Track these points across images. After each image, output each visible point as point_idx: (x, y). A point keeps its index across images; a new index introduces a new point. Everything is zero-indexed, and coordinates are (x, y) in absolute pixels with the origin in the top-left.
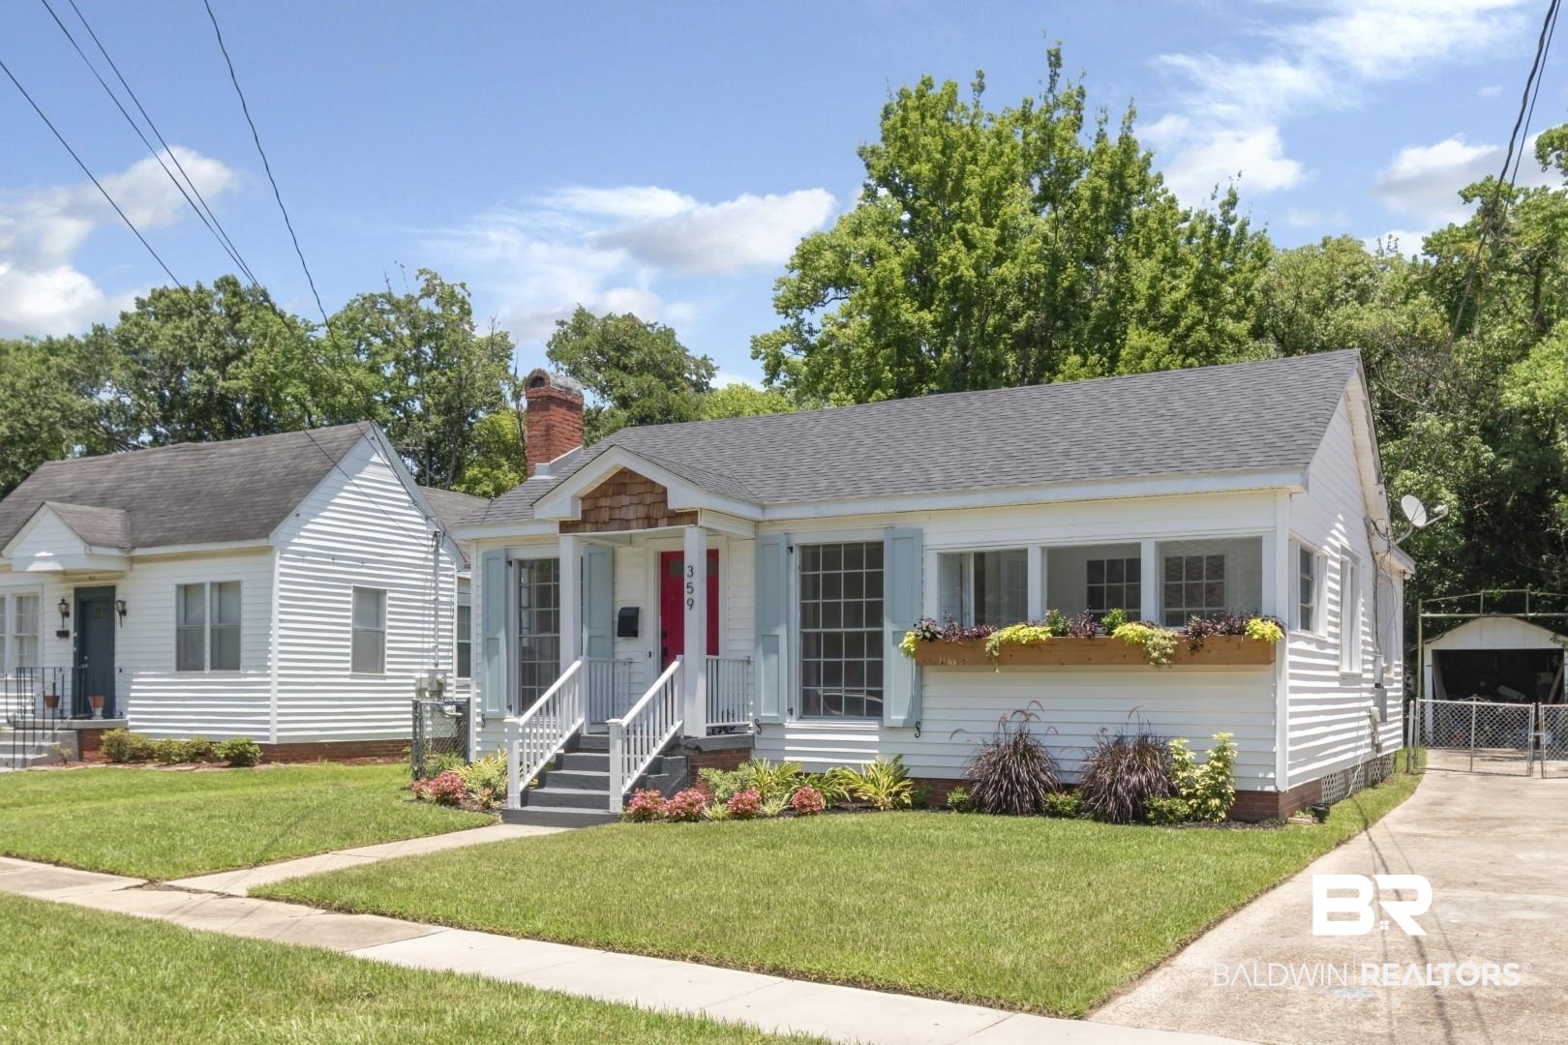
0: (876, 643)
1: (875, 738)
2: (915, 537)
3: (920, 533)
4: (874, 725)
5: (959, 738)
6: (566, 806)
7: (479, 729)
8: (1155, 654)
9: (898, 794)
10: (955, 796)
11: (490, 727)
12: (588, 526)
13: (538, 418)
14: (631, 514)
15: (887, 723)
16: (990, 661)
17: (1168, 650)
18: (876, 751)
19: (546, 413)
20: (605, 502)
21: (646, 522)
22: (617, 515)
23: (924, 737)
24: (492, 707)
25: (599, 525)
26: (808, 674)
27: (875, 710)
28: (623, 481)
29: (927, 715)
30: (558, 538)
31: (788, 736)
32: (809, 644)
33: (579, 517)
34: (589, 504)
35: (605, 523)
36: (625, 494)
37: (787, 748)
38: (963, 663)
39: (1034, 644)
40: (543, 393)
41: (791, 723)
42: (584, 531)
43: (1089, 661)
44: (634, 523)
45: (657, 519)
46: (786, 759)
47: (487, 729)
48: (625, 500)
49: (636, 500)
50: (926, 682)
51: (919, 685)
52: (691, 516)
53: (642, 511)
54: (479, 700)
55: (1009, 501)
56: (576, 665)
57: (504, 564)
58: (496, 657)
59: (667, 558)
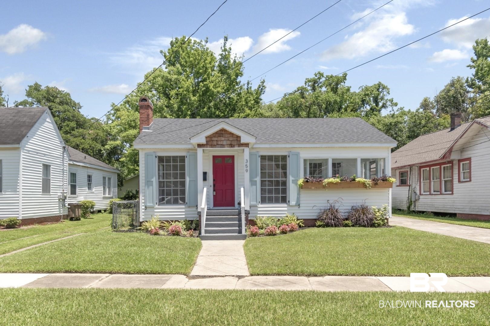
0: (284, 183)
1: (286, 209)
2: (297, 155)
3: (299, 153)
4: (285, 205)
5: (315, 208)
6: (220, 233)
7: (144, 211)
8: (368, 186)
9: (299, 224)
10: (318, 223)
11: (148, 210)
12: (208, 146)
13: (144, 112)
14: (225, 143)
15: (291, 204)
16: (324, 187)
17: (371, 185)
18: (287, 212)
19: (147, 110)
20: (214, 139)
21: (230, 146)
22: (219, 143)
23: (301, 208)
24: (149, 203)
25: (212, 146)
26: (263, 191)
27: (284, 200)
28: (222, 133)
29: (301, 202)
30: (196, 150)
31: (259, 209)
32: (263, 183)
33: (205, 143)
34: (208, 139)
35: (215, 145)
36: (223, 137)
37: (258, 212)
38: (317, 188)
39: (337, 184)
40: (146, 104)
41: (260, 206)
42: (207, 147)
43: (350, 187)
44: (226, 146)
45: (234, 145)
46: (258, 215)
48: (223, 139)
49: (227, 139)
50: (301, 193)
51: (299, 194)
52: (247, 145)
53: (229, 142)
54: (143, 201)
55: (326, 146)
56: (205, 189)
57: (155, 157)
58: (151, 187)
59: (214, 157)
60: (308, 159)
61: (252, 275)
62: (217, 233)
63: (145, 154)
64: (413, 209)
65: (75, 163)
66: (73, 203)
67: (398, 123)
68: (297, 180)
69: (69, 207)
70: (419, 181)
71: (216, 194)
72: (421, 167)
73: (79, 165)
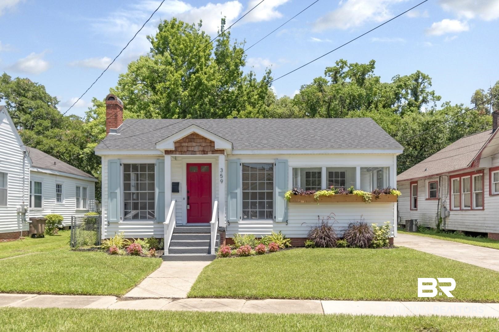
0: (270, 196)
1: (272, 226)
2: (285, 163)
3: (287, 161)
4: (271, 222)
5: (304, 225)
6: (186, 253)
7: (106, 227)
8: (367, 199)
9: (285, 243)
10: (308, 243)
11: (111, 226)
12: (177, 153)
13: (111, 112)
14: (196, 149)
15: (277, 221)
16: (316, 201)
17: (371, 198)
18: (272, 230)
19: (115, 110)
20: (184, 144)
21: (203, 152)
22: (190, 149)
23: (289, 225)
24: (113, 218)
25: (182, 152)
26: (245, 205)
27: (270, 215)
28: (193, 137)
29: (290, 218)
30: (164, 157)
31: (240, 226)
32: (245, 196)
33: (174, 149)
34: (178, 145)
35: (185, 152)
36: (194, 142)
37: (239, 230)
38: (307, 202)
39: (330, 196)
40: (114, 103)
41: (241, 222)
42: (176, 154)
43: (346, 201)
44: (198, 153)
45: (207, 152)
46: (239, 233)
47: (110, 226)
48: (194, 144)
49: (198, 144)
50: (289, 207)
51: (287, 208)
52: (222, 151)
53: (201, 149)
54: (106, 216)
55: (319, 153)
56: (173, 202)
57: (119, 165)
58: (115, 200)
59: (189, 165)
60: (299, 168)
61: (189, 297)
62: (184, 253)
63: (109, 161)
64: (442, 228)
65: (40, 170)
66: (35, 218)
67: (437, 122)
68: (285, 193)
69: (31, 222)
70: (449, 193)
71: (190, 207)
72: (451, 177)
73: (46, 173)
